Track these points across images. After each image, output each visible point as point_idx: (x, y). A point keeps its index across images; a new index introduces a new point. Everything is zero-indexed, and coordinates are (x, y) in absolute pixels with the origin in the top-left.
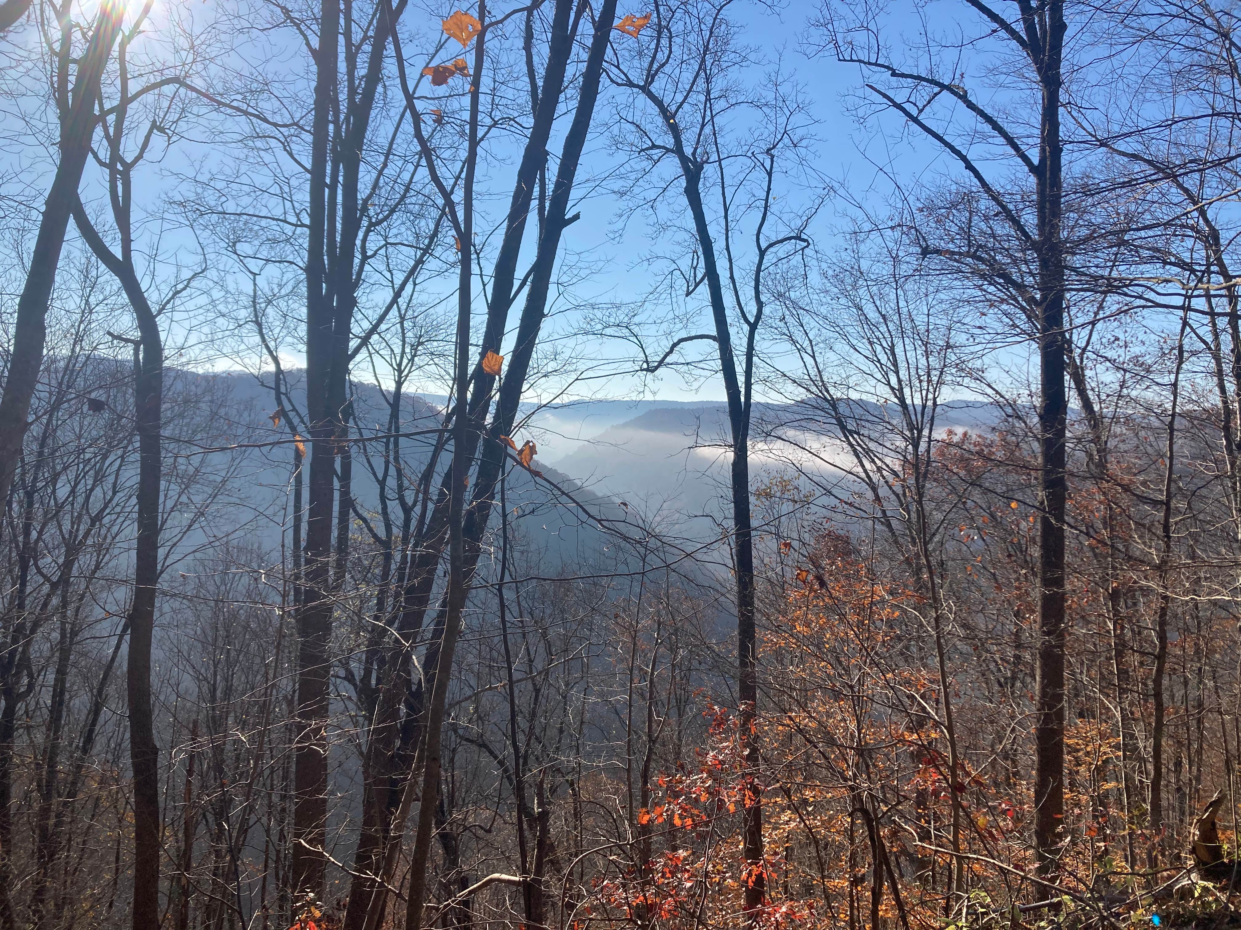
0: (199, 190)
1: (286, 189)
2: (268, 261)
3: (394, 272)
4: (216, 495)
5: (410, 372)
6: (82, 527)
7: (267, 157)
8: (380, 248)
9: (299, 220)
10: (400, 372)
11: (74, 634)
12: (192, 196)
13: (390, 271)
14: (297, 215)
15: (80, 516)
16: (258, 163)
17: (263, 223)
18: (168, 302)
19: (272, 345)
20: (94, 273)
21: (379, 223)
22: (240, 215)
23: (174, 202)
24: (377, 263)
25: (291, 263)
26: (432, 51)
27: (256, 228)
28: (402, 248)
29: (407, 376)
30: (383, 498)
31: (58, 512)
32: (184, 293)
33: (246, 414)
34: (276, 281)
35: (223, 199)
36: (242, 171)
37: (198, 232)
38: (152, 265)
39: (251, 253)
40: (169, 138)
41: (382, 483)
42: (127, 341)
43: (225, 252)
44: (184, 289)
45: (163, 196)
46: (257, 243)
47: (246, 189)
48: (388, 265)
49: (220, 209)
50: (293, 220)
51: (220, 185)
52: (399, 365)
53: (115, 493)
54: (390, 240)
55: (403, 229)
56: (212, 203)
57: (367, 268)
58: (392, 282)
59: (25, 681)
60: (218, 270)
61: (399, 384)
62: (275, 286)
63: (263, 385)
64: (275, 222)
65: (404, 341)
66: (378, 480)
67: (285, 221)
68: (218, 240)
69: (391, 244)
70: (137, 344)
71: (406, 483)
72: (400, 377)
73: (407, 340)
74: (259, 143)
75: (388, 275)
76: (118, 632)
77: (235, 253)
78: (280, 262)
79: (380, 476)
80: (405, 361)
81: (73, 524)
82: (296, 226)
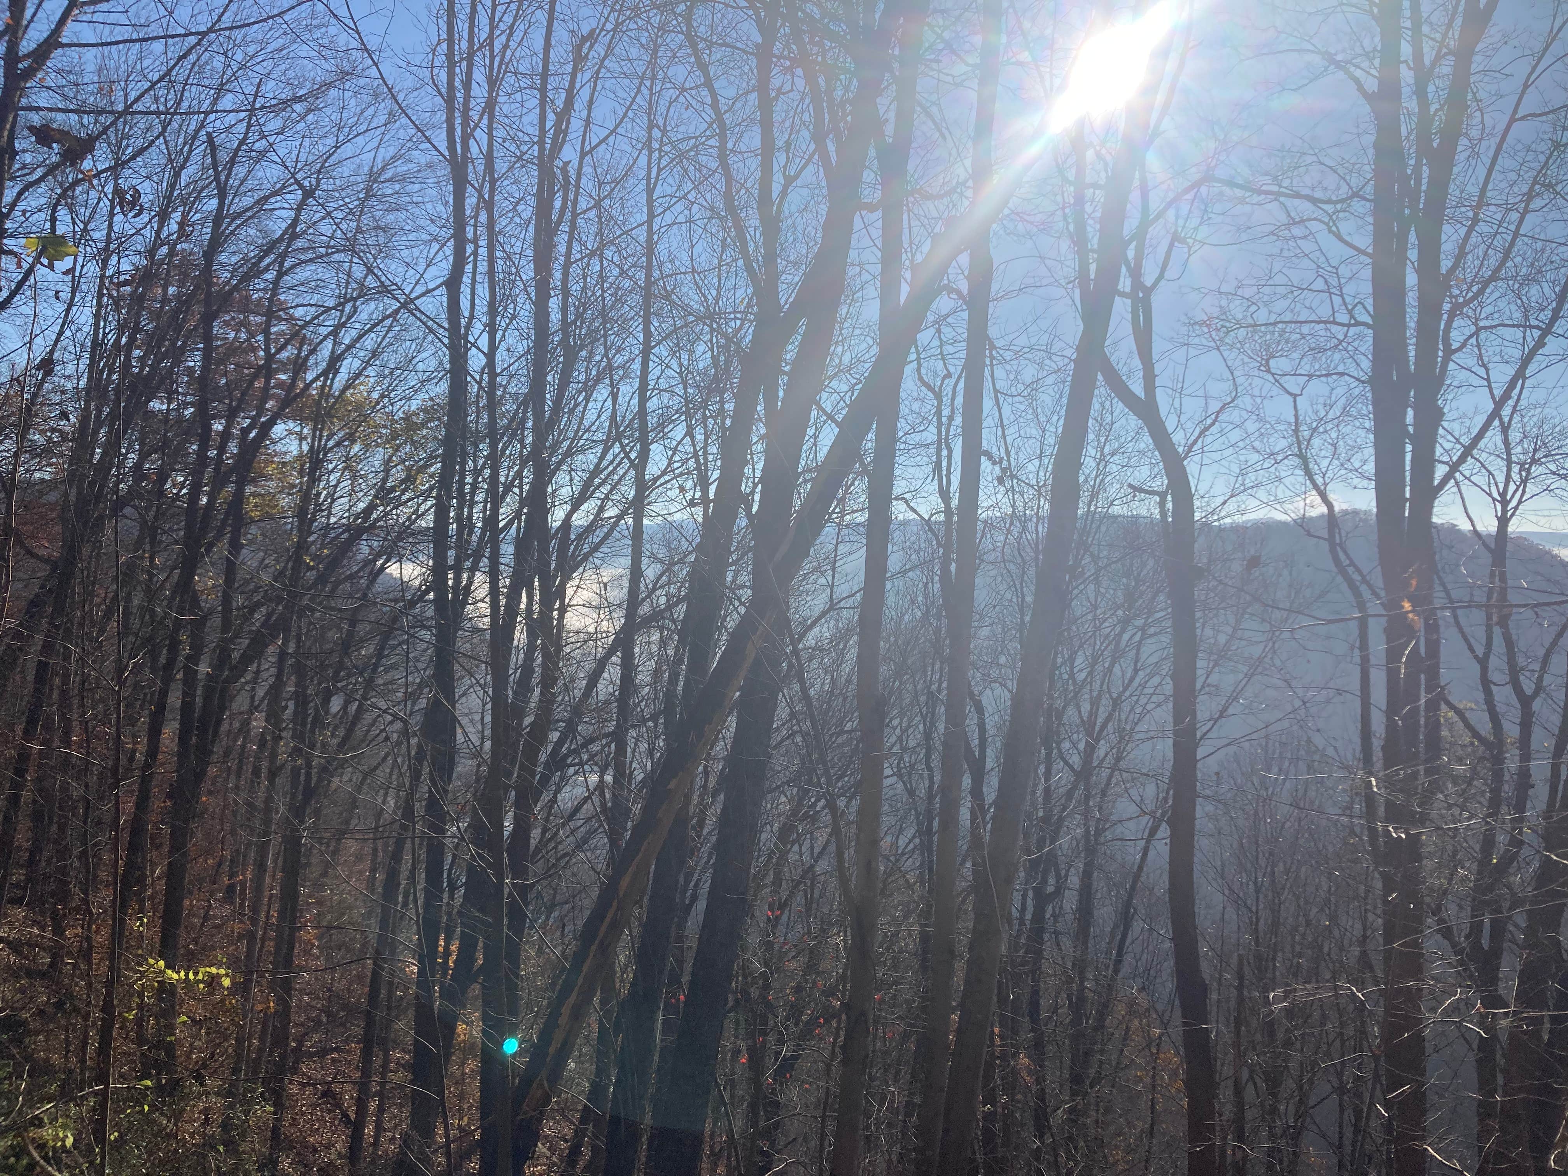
0: (1224, 303)
1: (1334, 282)
2: (1310, 376)
3: (1491, 366)
4: (1252, 675)
5: (1520, 502)
6: (1101, 709)
7: (1307, 246)
8: (1471, 336)
9: (1352, 317)
10: (1505, 502)
11: (1099, 832)
12: (1216, 312)
13: (1484, 366)
14: (1350, 312)
15: (1099, 697)
16: (1296, 256)
17: (1305, 329)
18: (1195, 442)
19: (1319, 481)
20: (1108, 420)
21: (1467, 303)
22: (1275, 324)
23: (1196, 323)
24: (1465, 358)
25: (1342, 374)
26: (1538, 47)
27: (1294, 337)
28: (1502, 330)
29: (1516, 508)
30: (1486, 683)
31: (1076, 694)
32: (1214, 429)
33: (1286, 572)
34: (1321, 400)
35: (1253, 308)
36: (1275, 271)
37: (1226, 354)
38: (1177, 402)
39: (1288, 369)
40: (1190, 248)
41: (1483, 662)
42: (1153, 493)
43: (1256, 373)
44: (1213, 424)
45: (1184, 319)
46: (1296, 355)
47: (1282, 290)
48: (1480, 356)
49: (1250, 321)
50: (1343, 318)
51: (1248, 292)
52: (1503, 495)
53: (1136, 671)
54: (1481, 324)
55: (1502, 304)
56: (1240, 316)
57: (1451, 366)
58: (1488, 380)
59: (1052, 881)
60: (1253, 396)
61: (1503, 521)
62: (1320, 407)
63: (1309, 534)
64: (1322, 326)
65: (1509, 462)
66: (1476, 657)
67: (1335, 322)
68: (1247, 360)
69: (1486, 328)
70: (1163, 495)
71: (1521, 661)
72: (1504, 511)
73: (1514, 458)
74: (1297, 231)
75: (1482, 372)
76: (1145, 836)
77: (1268, 371)
78: (1327, 376)
79: (1480, 651)
80: (1512, 487)
81: (1092, 705)
82: (1349, 326)
